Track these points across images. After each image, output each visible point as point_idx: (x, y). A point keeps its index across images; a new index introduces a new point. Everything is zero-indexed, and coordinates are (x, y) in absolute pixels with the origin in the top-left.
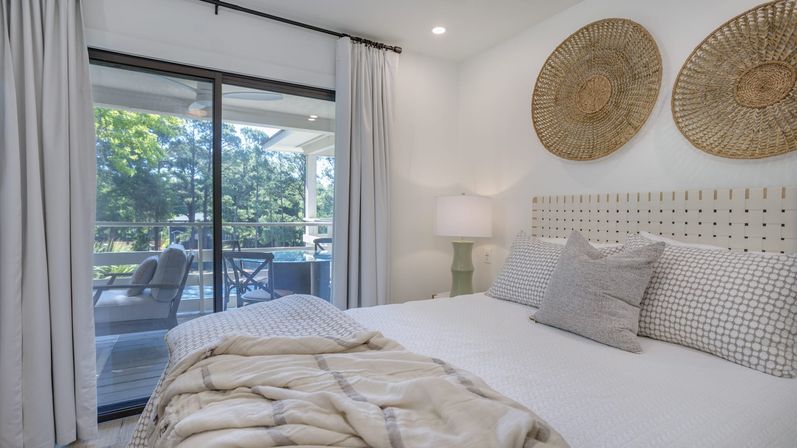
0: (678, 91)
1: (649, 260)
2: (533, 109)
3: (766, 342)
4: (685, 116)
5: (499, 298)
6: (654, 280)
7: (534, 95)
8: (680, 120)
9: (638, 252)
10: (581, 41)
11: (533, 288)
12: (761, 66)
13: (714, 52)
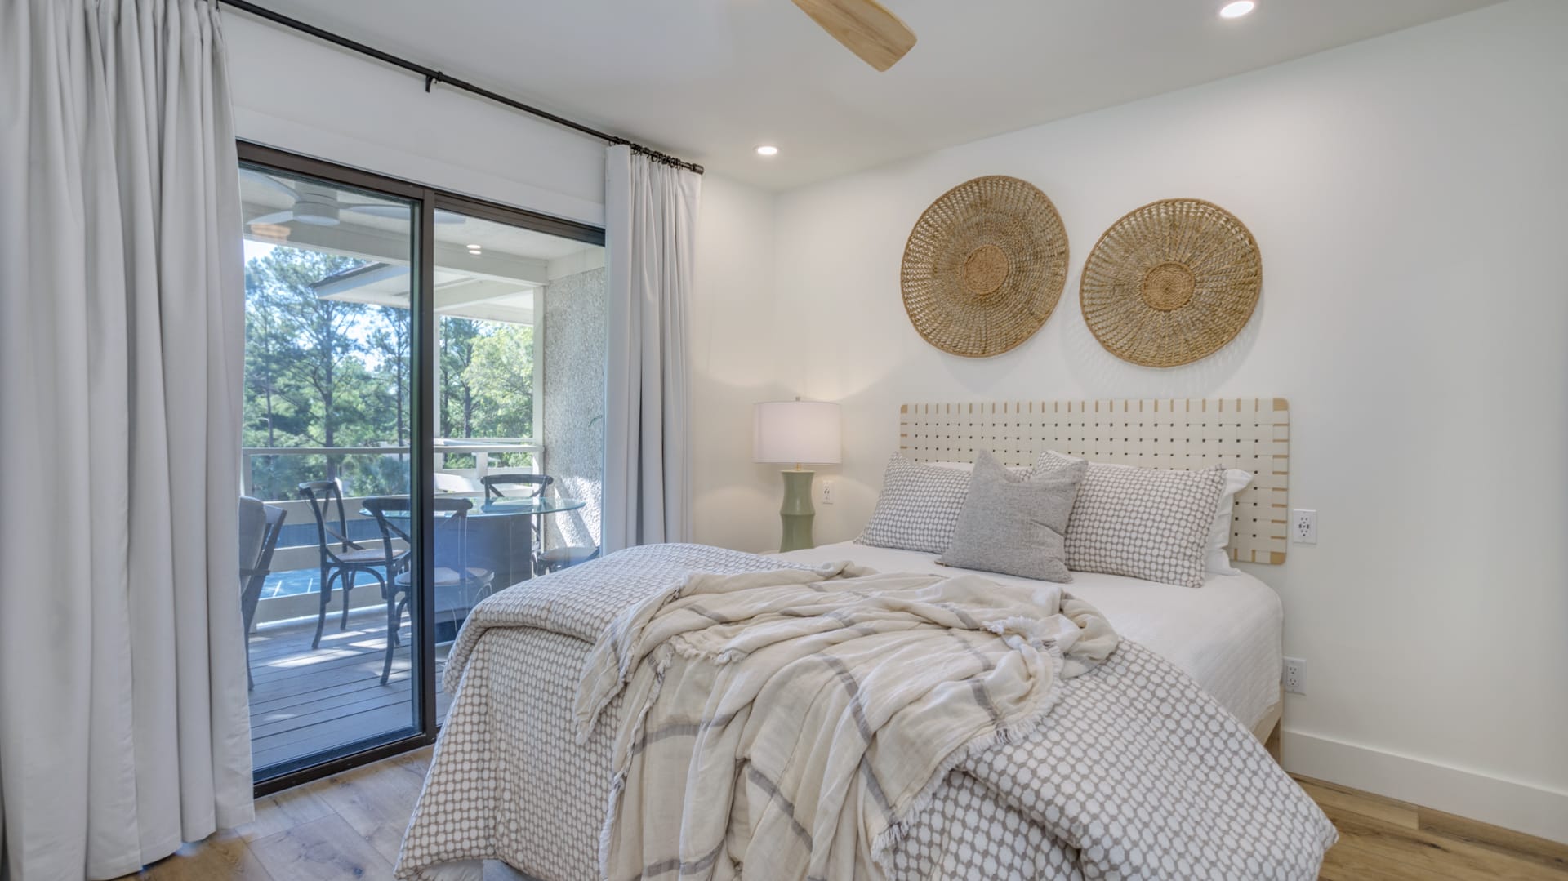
0: (1087, 280)
1: (1075, 480)
2: (903, 281)
3: (1181, 556)
4: (1093, 311)
5: (878, 546)
6: (1077, 505)
7: (904, 260)
8: (1089, 316)
9: (1063, 473)
10: (968, 197)
11: (918, 532)
12: (1165, 265)
13: (1121, 241)
